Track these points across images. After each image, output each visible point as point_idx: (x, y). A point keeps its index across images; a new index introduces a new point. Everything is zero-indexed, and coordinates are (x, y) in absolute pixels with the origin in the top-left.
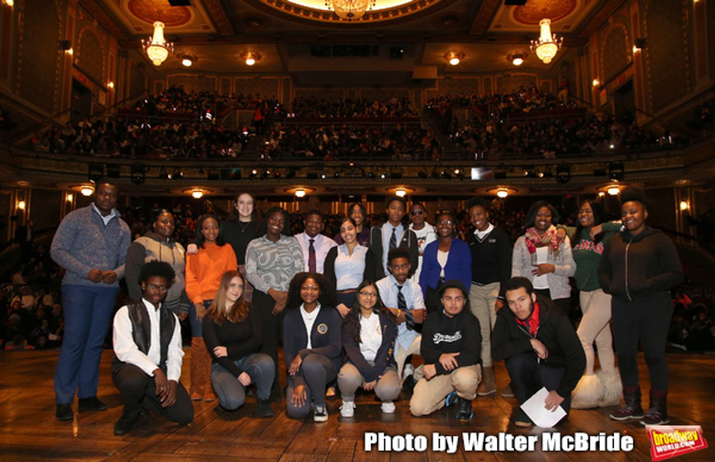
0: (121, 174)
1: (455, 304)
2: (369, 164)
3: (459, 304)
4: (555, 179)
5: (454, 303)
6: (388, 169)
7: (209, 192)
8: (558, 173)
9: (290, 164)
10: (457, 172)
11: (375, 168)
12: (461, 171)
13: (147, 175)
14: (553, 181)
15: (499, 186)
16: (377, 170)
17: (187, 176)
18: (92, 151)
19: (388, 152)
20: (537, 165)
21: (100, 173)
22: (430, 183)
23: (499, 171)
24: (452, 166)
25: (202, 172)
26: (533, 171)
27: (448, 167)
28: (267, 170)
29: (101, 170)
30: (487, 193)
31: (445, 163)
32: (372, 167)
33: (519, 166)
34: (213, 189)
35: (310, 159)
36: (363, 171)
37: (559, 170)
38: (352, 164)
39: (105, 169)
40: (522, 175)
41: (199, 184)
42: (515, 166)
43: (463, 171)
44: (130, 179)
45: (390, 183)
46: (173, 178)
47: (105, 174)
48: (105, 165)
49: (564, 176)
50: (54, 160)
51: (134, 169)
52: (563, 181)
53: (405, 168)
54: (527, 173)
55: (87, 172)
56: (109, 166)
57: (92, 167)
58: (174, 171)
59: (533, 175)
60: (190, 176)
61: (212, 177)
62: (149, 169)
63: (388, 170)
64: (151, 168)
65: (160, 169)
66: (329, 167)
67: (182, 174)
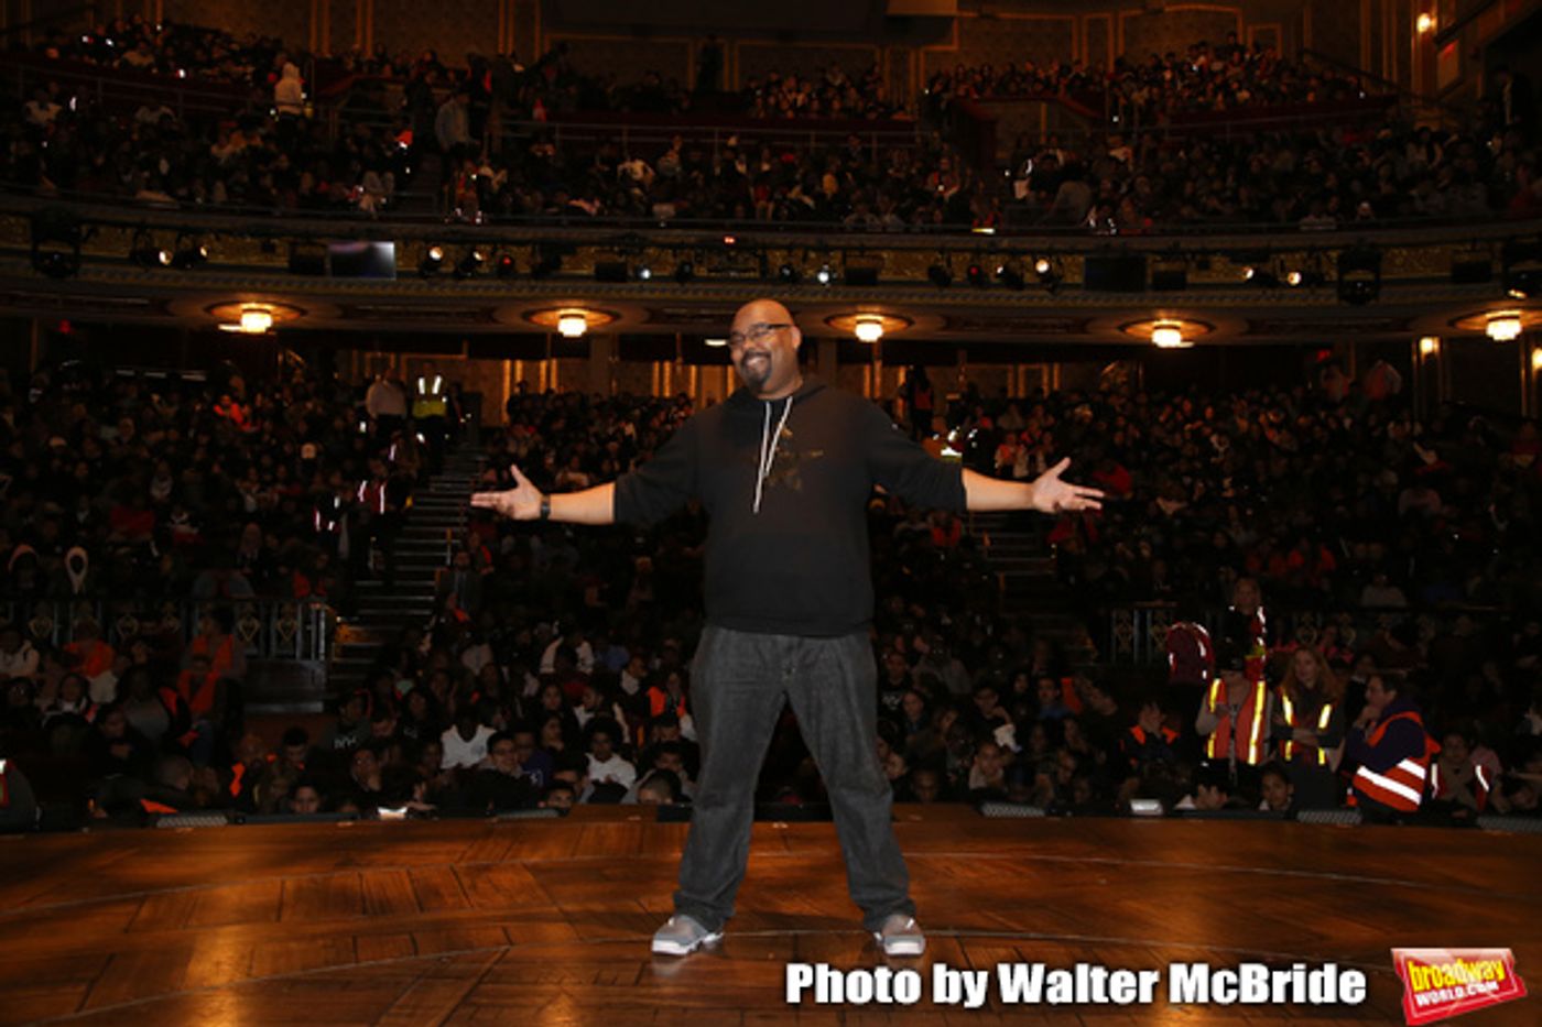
2: (781, 240)
4: (1332, 291)
6: (836, 256)
7: (291, 316)
8: (1341, 273)
9: (540, 233)
10: (1043, 267)
11: (800, 253)
12: (1055, 265)
13: (86, 250)
14: (1328, 297)
15: (1162, 313)
16: (807, 258)
17: (221, 259)
19: (831, 210)
20: (1279, 251)
22: (959, 300)
23: (1165, 267)
24: (1025, 252)
25: (268, 249)
26: (1267, 268)
27: (1014, 253)
28: (476, 249)
30: (1117, 332)
32: (790, 248)
33: (1225, 252)
34: (305, 307)
36: (764, 260)
37: (1345, 264)
38: (729, 240)
40: (1236, 280)
41: (261, 286)
42: (1215, 252)
43: (1059, 264)
44: (27, 261)
45: (839, 298)
46: (176, 262)
49: (1366, 283)
51: (42, 229)
52: (1354, 296)
53: (885, 255)
54: (1250, 274)
58: (178, 241)
59: (1269, 280)
60: (233, 262)
61: (304, 266)
62: (92, 232)
63: (839, 260)
64: (102, 230)
65: (130, 232)
66: (663, 246)
67: (203, 252)
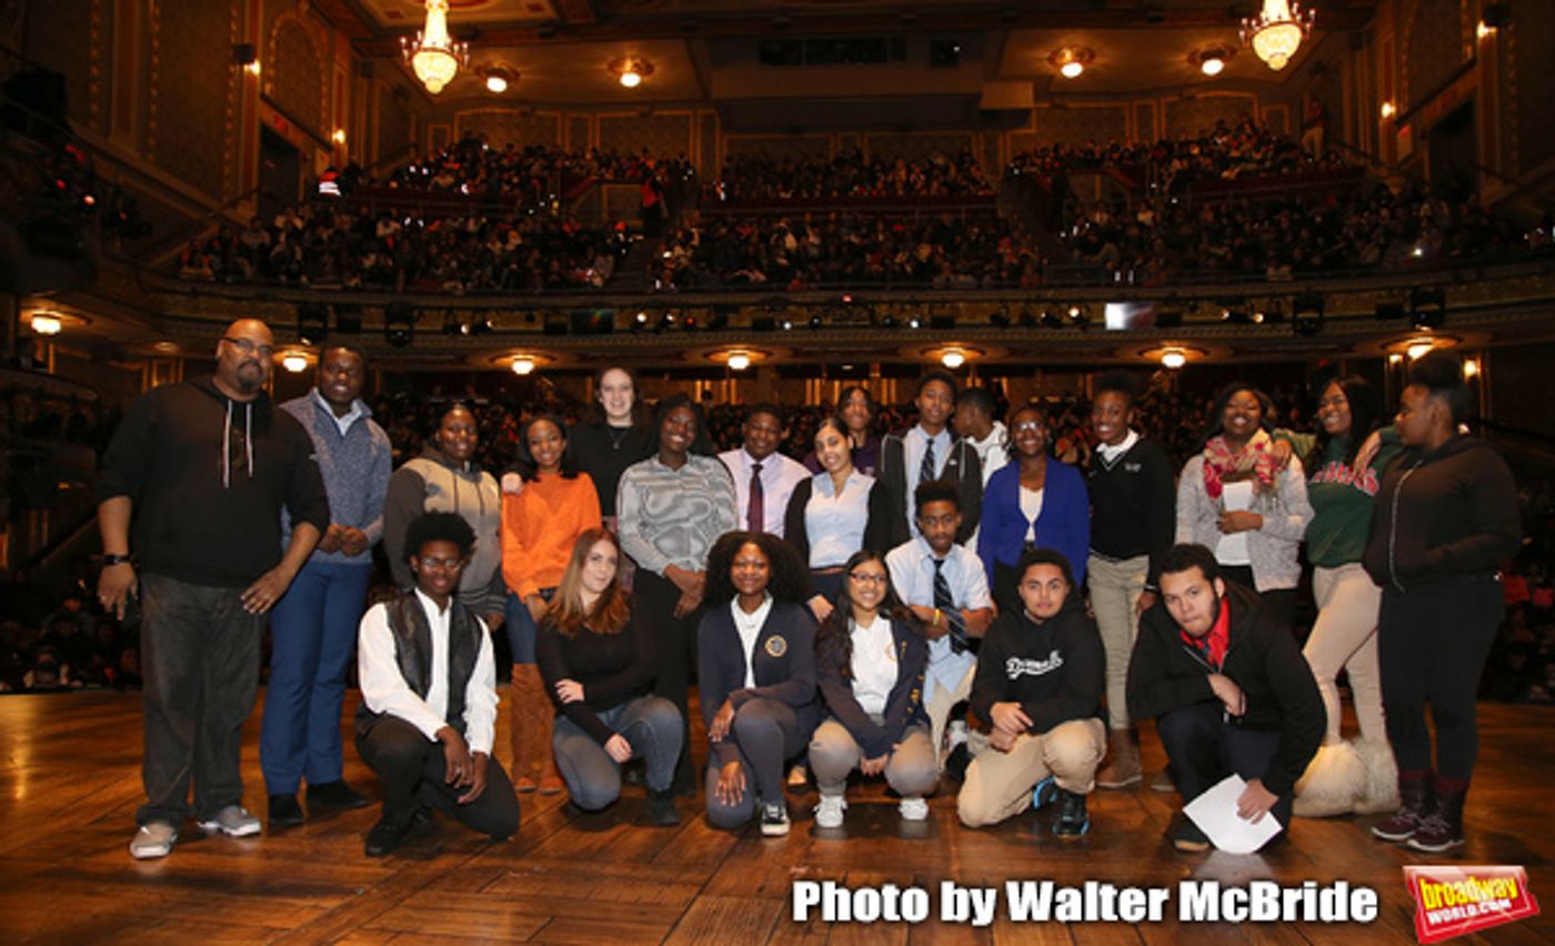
0: (364, 326)
1: (1048, 597)
2: (885, 297)
3: (1056, 597)
4: (1288, 326)
5: (1044, 593)
6: (925, 308)
7: (545, 362)
8: (1295, 313)
9: (714, 299)
10: (1074, 313)
11: (898, 307)
12: (1084, 310)
13: (417, 327)
14: (1285, 330)
15: (1166, 343)
16: (902, 310)
17: (500, 328)
18: (304, 279)
19: (925, 271)
20: (1251, 297)
21: (320, 325)
22: (1016, 337)
23: (1166, 310)
24: (1063, 301)
25: (530, 319)
26: (1241, 309)
27: (1055, 302)
28: (669, 312)
29: (323, 318)
30: (1137, 357)
31: (1050, 294)
32: (891, 303)
33: (1209, 299)
34: (554, 355)
35: (757, 288)
36: (872, 314)
37: (1297, 307)
38: (847, 299)
39: (332, 316)
40: (1216, 318)
41: (525, 342)
42: (1201, 299)
43: (1088, 309)
44: (381, 336)
45: (929, 337)
46: (472, 331)
47: (332, 325)
48: (330, 308)
49: (1310, 320)
50: (228, 298)
51: (390, 317)
52: (1306, 330)
53: (961, 305)
54: (1226, 315)
55: (293, 323)
56: (338, 308)
57: (305, 312)
58: (473, 318)
59: (1240, 319)
60: (507, 328)
61: (552, 330)
62: (421, 314)
63: (926, 311)
64: (426, 313)
65: (443, 313)
66: (800, 305)
67: (489, 324)
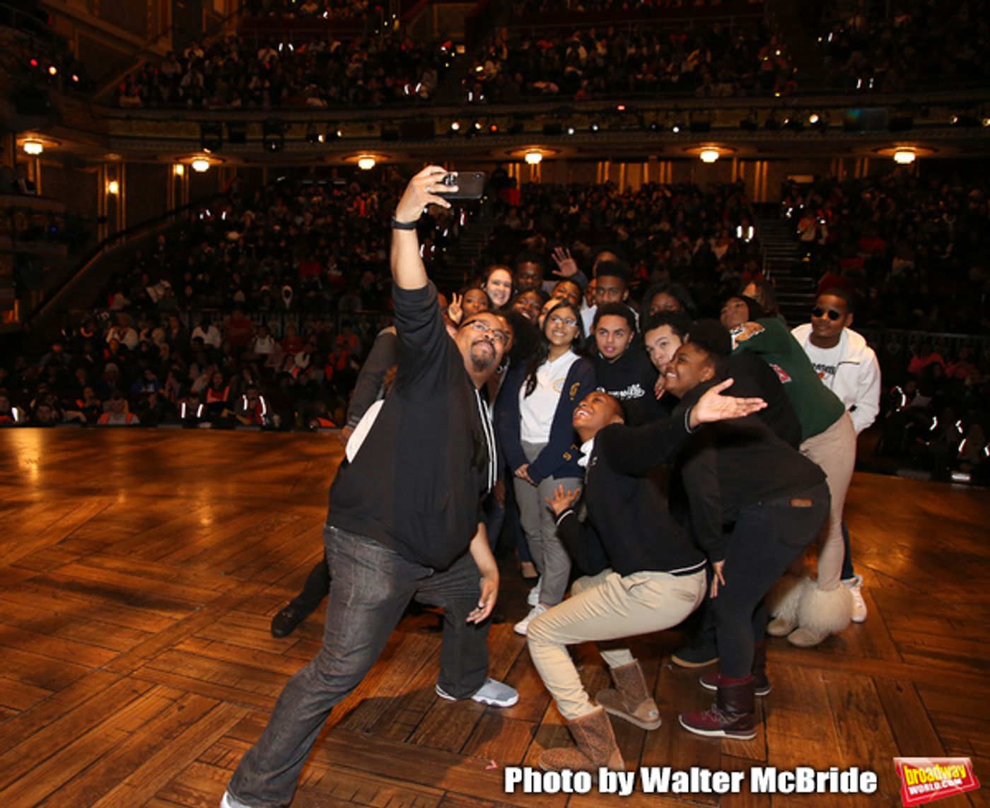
0: (249, 137)
1: (613, 341)
2: (653, 106)
3: (620, 343)
5: (610, 340)
6: (686, 115)
7: (384, 159)
9: (514, 109)
10: (814, 119)
11: (662, 114)
12: (823, 115)
13: (287, 136)
15: (897, 144)
16: (667, 117)
17: (348, 135)
18: (205, 102)
19: (691, 80)
21: (216, 137)
22: (763, 138)
23: (899, 115)
24: (804, 108)
25: (370, 128)
27: (798, 108)
28: (476, 122)
29: (219, 133)
30: (872, 153)
31: (795, 101)
32: (658, 111)
33: (943, 104)
34: (390, 154)
35: (547, 97)
36: (641, 120)
38: (621, 108)
39: (225, 130)
41: (368, 146)
42: (932, 104)
43: (827, 115)
44: (261, 144)
45: (688, 139)
46: (326, 139)
47: (225, 137)
48: (224, 124)
50: (152, 120)
51: (267, 128)
53: (717, 111)
54: (955, 120)
55: (198, 136)
56: (230, 124)
57: (205, 130)
58: (328, 128)
60: (354, 135)
61: (387, 137)
62: (289, 127)
63: (687, 117)
64: (293, 125)
65: (306, 125)
66: (583, 113)
67: (339, 134)
